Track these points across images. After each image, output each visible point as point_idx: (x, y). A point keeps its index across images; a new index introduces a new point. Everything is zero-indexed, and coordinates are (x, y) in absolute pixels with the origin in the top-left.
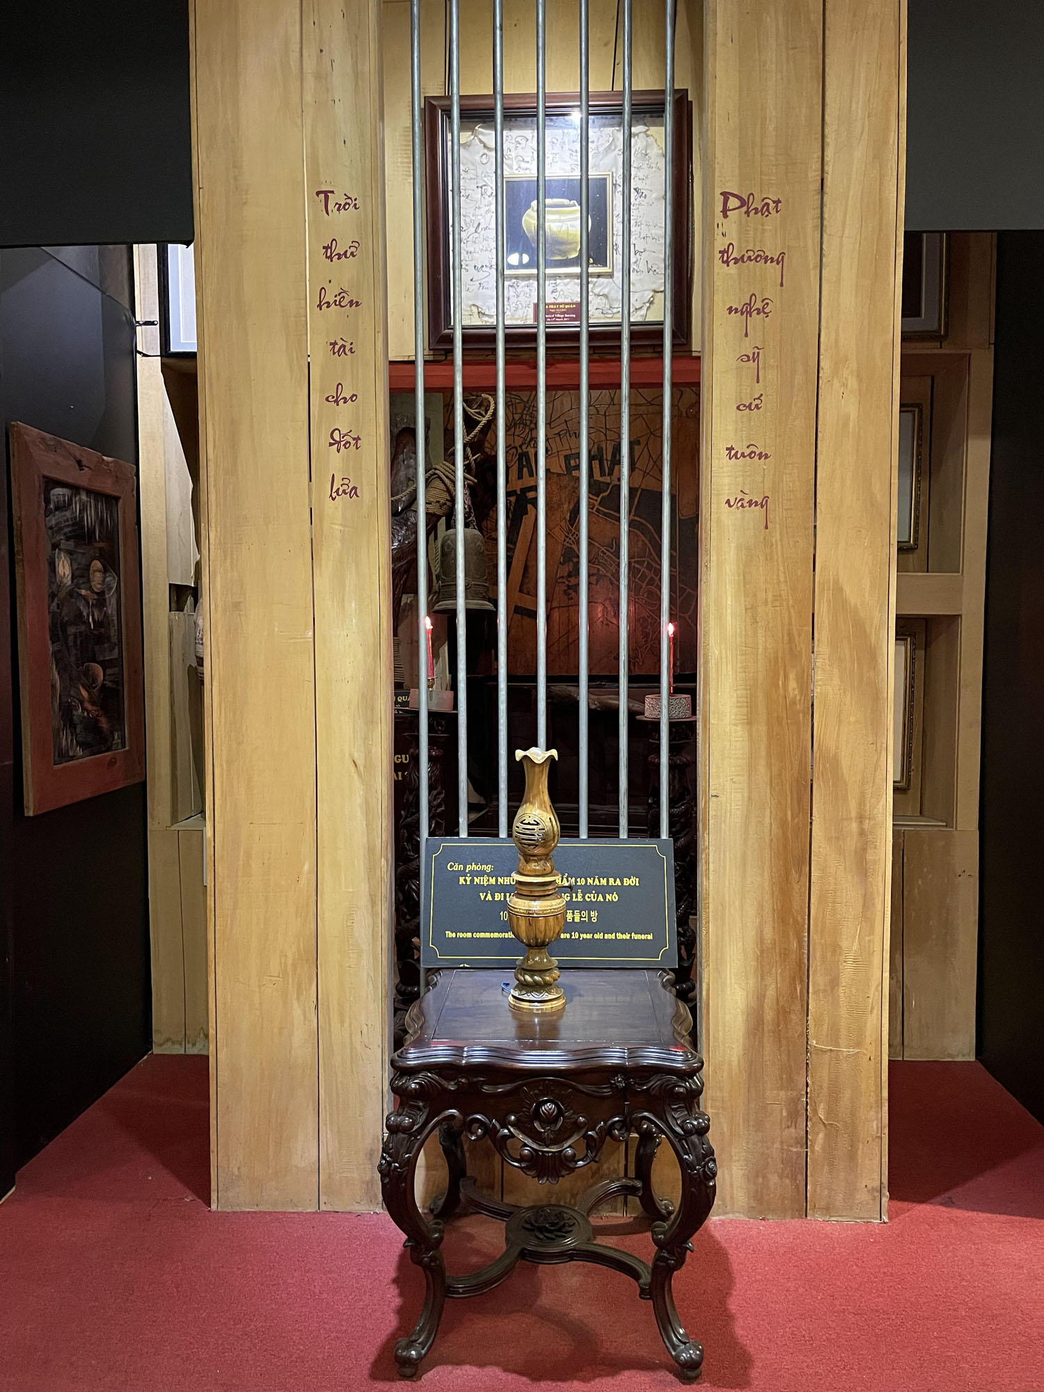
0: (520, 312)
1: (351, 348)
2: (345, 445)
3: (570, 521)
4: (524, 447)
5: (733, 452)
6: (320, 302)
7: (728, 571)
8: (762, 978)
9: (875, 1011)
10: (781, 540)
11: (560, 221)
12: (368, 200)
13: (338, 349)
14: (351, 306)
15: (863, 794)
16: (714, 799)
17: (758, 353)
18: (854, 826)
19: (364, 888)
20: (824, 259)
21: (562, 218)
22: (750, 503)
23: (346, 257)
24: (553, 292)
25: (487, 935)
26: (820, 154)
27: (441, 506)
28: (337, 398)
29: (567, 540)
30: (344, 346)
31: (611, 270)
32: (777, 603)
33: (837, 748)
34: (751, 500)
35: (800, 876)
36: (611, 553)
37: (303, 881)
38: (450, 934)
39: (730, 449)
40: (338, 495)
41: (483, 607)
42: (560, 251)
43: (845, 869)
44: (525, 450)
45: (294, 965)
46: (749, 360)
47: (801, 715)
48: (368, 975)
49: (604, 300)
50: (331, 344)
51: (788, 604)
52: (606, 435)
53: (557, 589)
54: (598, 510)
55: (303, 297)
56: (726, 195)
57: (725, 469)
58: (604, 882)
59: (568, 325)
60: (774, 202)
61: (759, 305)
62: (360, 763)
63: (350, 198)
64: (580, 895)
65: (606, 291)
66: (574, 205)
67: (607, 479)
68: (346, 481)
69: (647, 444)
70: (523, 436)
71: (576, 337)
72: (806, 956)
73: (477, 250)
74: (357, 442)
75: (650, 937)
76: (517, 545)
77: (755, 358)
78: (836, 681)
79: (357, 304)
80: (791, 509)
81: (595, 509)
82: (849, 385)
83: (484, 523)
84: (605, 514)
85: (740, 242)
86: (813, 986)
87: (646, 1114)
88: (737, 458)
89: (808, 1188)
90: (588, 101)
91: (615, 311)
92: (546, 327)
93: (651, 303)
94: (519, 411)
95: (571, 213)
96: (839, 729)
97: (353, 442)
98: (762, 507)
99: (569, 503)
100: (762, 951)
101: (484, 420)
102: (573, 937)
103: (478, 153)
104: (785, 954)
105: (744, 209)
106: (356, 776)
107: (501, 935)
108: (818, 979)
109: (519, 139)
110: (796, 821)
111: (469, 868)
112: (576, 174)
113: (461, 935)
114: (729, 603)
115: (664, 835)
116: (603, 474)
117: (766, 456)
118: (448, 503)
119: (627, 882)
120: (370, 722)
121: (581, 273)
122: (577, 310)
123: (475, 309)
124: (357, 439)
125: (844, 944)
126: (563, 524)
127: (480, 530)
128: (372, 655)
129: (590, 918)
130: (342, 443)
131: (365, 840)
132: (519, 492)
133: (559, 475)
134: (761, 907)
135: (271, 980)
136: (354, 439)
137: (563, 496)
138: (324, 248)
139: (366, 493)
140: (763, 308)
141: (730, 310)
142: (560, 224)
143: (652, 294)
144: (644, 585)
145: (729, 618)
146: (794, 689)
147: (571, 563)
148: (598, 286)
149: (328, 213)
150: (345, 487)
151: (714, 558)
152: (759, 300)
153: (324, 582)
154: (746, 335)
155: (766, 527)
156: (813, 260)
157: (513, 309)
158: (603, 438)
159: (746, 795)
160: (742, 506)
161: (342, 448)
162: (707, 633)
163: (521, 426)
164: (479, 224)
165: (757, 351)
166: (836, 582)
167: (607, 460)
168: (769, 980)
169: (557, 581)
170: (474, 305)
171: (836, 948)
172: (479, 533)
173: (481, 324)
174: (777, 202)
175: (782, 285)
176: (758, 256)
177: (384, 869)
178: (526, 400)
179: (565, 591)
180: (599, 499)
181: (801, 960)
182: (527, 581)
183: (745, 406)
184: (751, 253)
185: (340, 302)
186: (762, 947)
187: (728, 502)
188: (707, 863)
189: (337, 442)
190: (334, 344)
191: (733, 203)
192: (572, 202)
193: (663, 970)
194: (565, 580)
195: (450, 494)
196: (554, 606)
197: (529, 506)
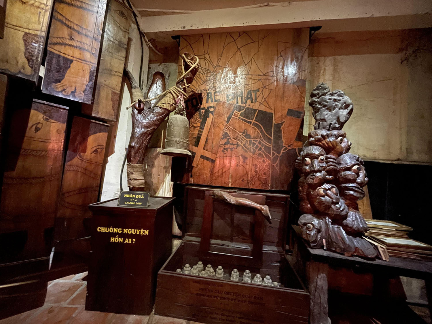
3: (227, 121)
29: (225, 129)
36: (244, 136)
41: (185, 153)
44: (210, 91)
52: (245, 87)
53: (219, 149)
54: (239, 118)
67: (244, 105)
69: (262, 91)
70: (210, 86)
76: (204, 129)
81: (238, 117)
83: (191, 120)
84: (242, 119)
94: (209, 76)
99: (227, 114)
101: (193, 66)
116: (242, 102)
118: (174, 105)
126: (224, 122)
132: (206, 108)
133: (224, 102)
137: (225, 111)
144: (257, 150)
147: (226, 139)
163: (209, 81)
167: (244, 97)
169: (219, 145)
172: (187, 119)
178: (212, 71)
179: (223, 150)
180: (240, 113)
182: (207, 145)
194: (223, 146)
195: (175, 101)
196: (217, 156)
197: (210, 114)
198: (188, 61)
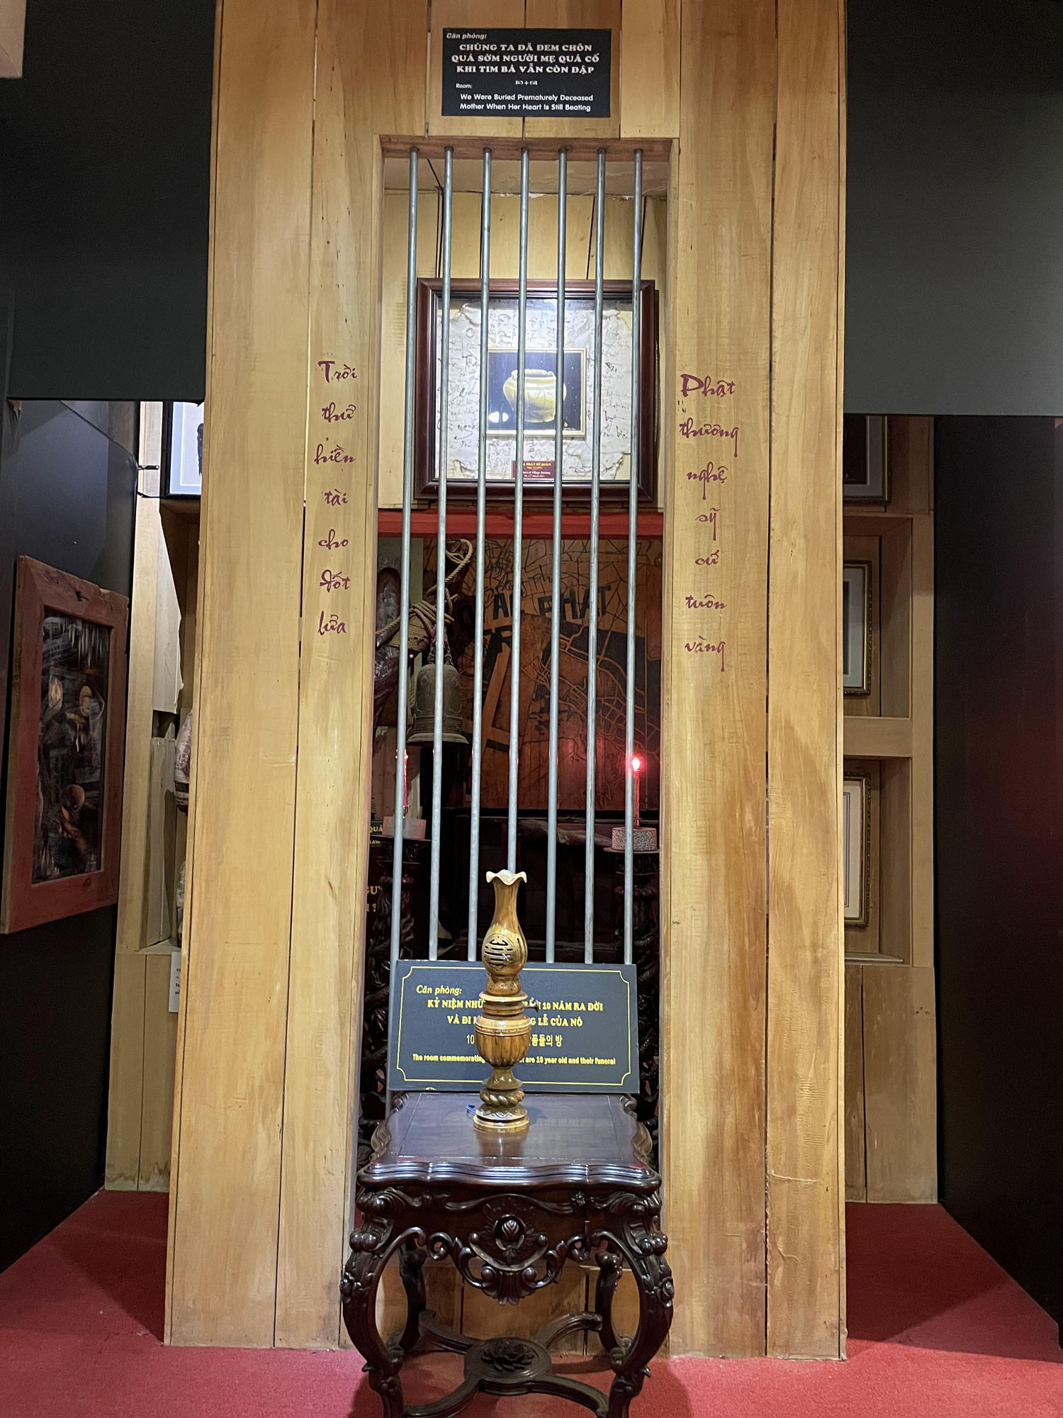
0: (499, 468)
1: (344, 499)
2: (335, 585)
3: (543, 659)
4: (500, 589)
5: (692, 602)
6: (318, 457)
7: (688, 709)
8: (722, 1106)
9: (831, 1140)
10: (736, 681)
11: (538, 389)
12: (365, 370)
13: (332, 499)
14: (345, 461)
15: (815, 924)
16: (676, 925)
17: (715, 514)
18: (808, 955)
19: (334, 1010)
20: (773, 435)
21: (540, 386)
22: (708, 647)
23: (343, 418)
24: (530, 451)
25: (454, 1058)
26: (768, 346)
27: (418, 643)
28: (330, 542)
29: (539, 677)
30: (338, 497)
31: (584, 434)
32: (734, 740)
33: (791, 878)
34: (709, 645)
35: (758, 1002)
36: (583, 691)
37: (274, 1001)
38: (417, 1057)
39: (689, 599)
40: (326, 630)
41: (458, 740)
42: (537, 415)
43: (800, 996)
44: (500, 592)
45: (261, 1087)
46: (706, 520)
47: (757, 846)
48: (335, 1097)
49: (577, 460)
50: (326, 494)
51: (744, 740)
52: (578, 580)
53: (529, 724)
54: (569, 650)
55: (302, 452)
56: (686, 378)
57: (684, 616)
58: (569, 1007)
59: (543, 482)
60: (728, 385)
61: (716, 472)
62: (335, 885)
63: (348, 368)
64: (545, 1019)
65: (579, 452)
66: (551, 376)
67: (579, 622)
68: (334, 618)
69: (617, 589)
70: (499, 578)
71: (550, 492)
72: (764, 1083)
73: (461, 412)
74: (346, 583)
75: (613, 1062)
77: (712, 518)
78: (789, 814)
79: (351, 459)
80: (745, 654)
81: (566, 649)
82: (797, 545)
83: (460, 660)
84: (575, 654)
85: (698, 418)
86: (771, 1114)
87: (605, 1233)
88: (695, 607)
89: (768, 1324)
90: (564, 287)
91: (587, 470)
92: (524, 483)
93: (620, 463)
94: (496, 555)
95: (549, 382)
96: (792, 860)
97: (342, 583)
98: (719, 651)
99: (541, 644)
100: (721, 1078)
101: (462, 563)
102: (538, 1062)
103: (464, 327)
104: (743, 1080)
105: (702, 389)
106: (330, 898)
107: (467, 1059)
108: (775, 1106)
109: (502, 317)
110: (753, 949)
111: (438, 991)
112: (553, 349)
113: (428, 1058)
114: (689, 738)
115: (628, 960)
116: (575, 616)
117: (723, 606)
118: (425, 640)
119: (591, 1007)
120: (347, 844)
121: (556, 435)
122: (552, 469)
123: (457, 465)
124: (346, 580)
125: (800, 1071)
126: (536, 662)
127: (456, 666)
128: (351, 779)
129: (554, 1042)
130: (333, 583)
131: (337, 960)
132: (494, 631)
133: (533, 616)
134: (720, 1034)
135: (237, 1103)
136: (343, 580)
137: (537, 636)
138: (323, 410)
139: (352, 629)
140: (720, 475)
141: (690, 475)
142: (538, 391)
143: (621, 455)
144: (613, 723)
145: (689, 752)
146: (750, 821)
147: (543, 700)
148: (570, 447)
149: (328, 380)
150: (334, 623)
151: (674, 697)
152: (715, 468)
153: (308, 711)
154: (704, 498)
155: (723, 670)
156: (763, 436)
157: (493, 465)
158: (575, 582)
159: (706, 922)
160: (700, 650)
161: (332, 587)
162: (668, 766)
163: (498, 570)
164: (464, 389)
165: (713, 512)
166: (788, 722)
167: (579, 604)
168: (728, 1107)
169: (529, 717)
170: (457, 461)
171: (792, 1076)
172: (454, 669)
173: (462, 477)
174: (731, 385)
175: (736, 455)
176: (715, 430)
177: (354, 991)
178: (502, 545)
179: (537, 726)
180: (571, 640)
181: (759, 1087)
182: (500, 716)
183: (703, 560)
184: (708, 427)
185: (335, 457)
186: (721, 1072)
187: (688, 646)
188: (669, 988)
189: (329, 583)
190: (328, 494)
191: (692, 384)
192: (549, 373)
193: (625, 1095)
194: (536, 716)
195: (428, 632)
196: (525, 741)
197: (504, 644)
198: (452, 554)
